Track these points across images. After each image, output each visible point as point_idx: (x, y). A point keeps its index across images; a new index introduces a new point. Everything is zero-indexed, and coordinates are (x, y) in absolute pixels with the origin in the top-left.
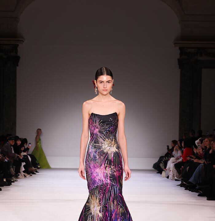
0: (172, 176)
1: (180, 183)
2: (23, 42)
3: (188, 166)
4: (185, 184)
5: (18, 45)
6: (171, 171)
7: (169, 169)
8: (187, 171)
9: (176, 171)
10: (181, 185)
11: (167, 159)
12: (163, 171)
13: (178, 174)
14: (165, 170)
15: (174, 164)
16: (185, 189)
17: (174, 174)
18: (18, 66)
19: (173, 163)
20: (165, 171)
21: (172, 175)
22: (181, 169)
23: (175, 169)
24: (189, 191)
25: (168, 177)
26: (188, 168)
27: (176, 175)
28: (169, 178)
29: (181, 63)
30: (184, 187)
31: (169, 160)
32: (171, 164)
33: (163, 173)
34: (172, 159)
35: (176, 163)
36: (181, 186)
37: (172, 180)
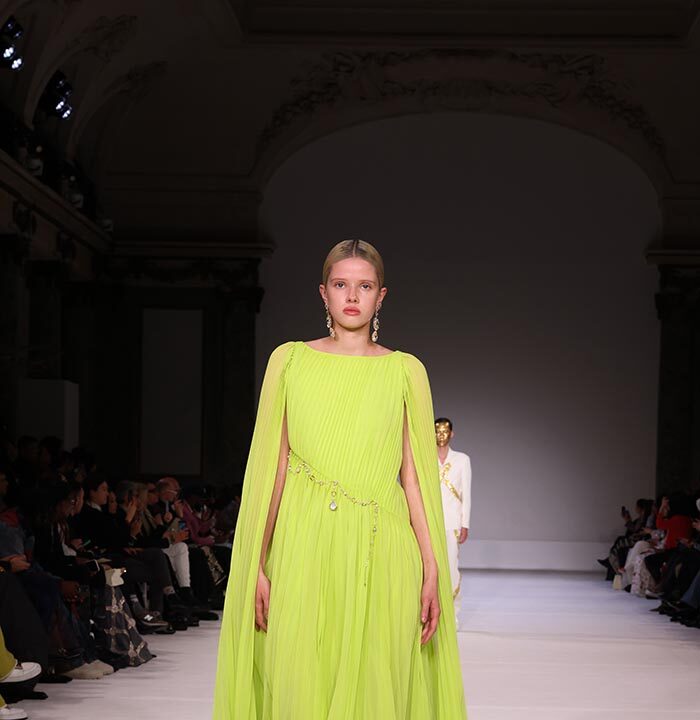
0: (638, 587)
1: (658, 603)
2: (272, 251)
3: (678, 563)
4: (671, 608)
5: (259, 260)
6: (637, 575)
7: (632, 568)
8: (677, 573)
9: (648, 575)
10: (662, 611)
11: (627, 544)
12: (616, 577)
13: (653, 583)
14: (620, 571)
15: (644, 556)
16: (672, 620)
17: (642, 583)
18: (258, 311)
19: (642, 553)
20: (620, 574)
21: (639, 583)
22: (661, 570)
23: (645, 571)
24: (682, 623)
25: (628, 589)
26: (678, 567)
27: (650, 585)
28: (632, 592)
29: (663, 304)
30: (669, 615)
31: (632, 547)
32: (635, 558)
33: (617, 578)
34: (640, 545)
35: (649, 554)
36: (662, 613)
37: (638, 596)
